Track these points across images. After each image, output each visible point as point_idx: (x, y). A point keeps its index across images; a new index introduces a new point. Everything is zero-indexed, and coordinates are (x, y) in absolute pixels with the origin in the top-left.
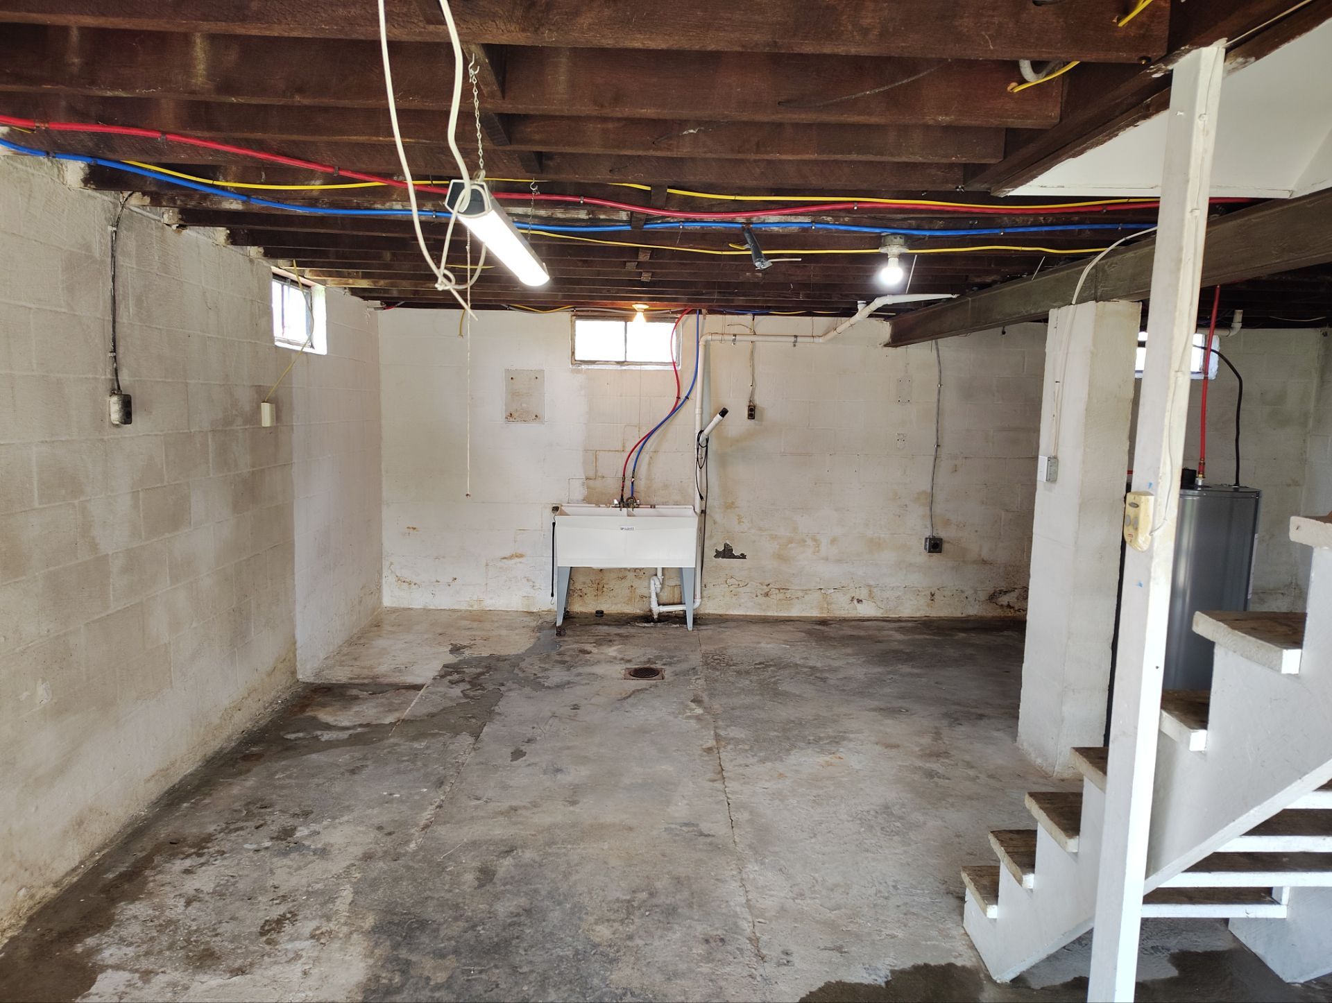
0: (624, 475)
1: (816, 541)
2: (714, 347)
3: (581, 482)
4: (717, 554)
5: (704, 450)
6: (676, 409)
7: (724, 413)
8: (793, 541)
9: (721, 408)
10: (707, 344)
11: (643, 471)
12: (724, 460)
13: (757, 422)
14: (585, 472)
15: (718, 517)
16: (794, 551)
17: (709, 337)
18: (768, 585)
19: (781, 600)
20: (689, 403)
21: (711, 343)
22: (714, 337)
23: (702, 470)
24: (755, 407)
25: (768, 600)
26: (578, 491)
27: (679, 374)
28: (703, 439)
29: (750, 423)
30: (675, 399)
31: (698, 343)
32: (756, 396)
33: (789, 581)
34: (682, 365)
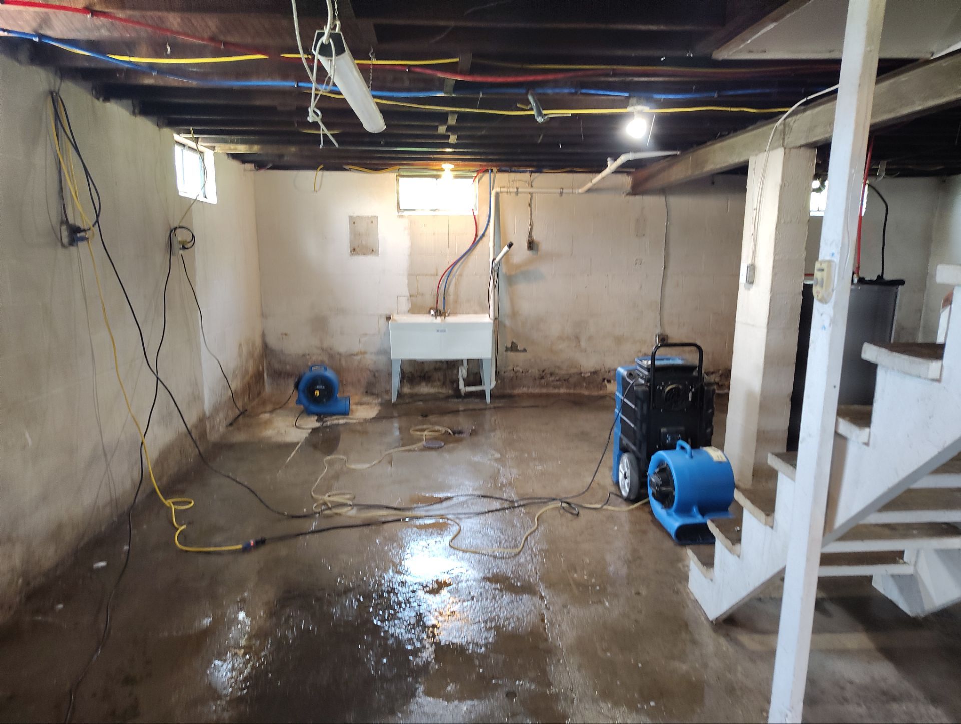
0: (438, 293)
1: (577, 339)
2: (502, 197)
3: (406, 298)
4: (507, 350)
5: (496, 273)
6: (475, 244)
7: (510, 246)
8: (561, 339)
9: (508, 242)
10: (497, 195)
11: (452, 289)
12: (511, 280)
13: (534, 252)
14: (409, 291)
15: (507, 322)
16: (562, 346)
17: (498, 190)
18: (543, 371)
19: (553, 381)
20: (484, 239)
21: (500, 194)
22: (502, 190)
23: (494, 288)
24: (533, 241)
25: (543, 381)
26: (405, 305)
27: (477, 218)
28: (495, 265)
29: (529, 253)
30: (474, 237)
31: (490, 194)
32: (533, 234)
33: (559, 367)
34: (479, 211)
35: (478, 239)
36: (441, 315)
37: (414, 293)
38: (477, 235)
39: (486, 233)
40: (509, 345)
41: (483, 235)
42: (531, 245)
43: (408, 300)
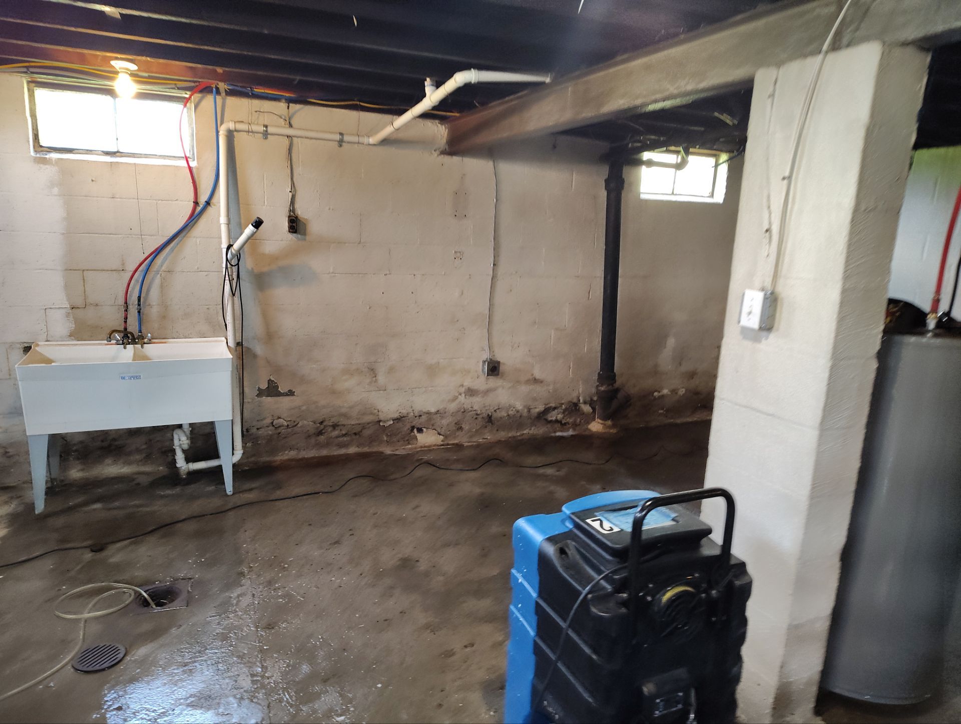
0: (126, 303)
1: (373, 371)
2: (239, 138)
3: (63, 311)
4: (261, 393)
5: (235, 269)
6: (194, 218)
7: (258, 224)
8: (348, 372)
9: (254, 218)
10: (230, 135)
11: (154, 295)
12: (261, 281)
13: (299, 236)
14: (69, 299)
15: (259, 349)
16: (349, 383)
17: (231, 126)
18: (321, 423)
19: (337, 437)
20: (210, 210)
21: (235, 133)
22: (240, 126)
23: (234, 295)
24: (296, 217)
25: (322, 438)
26: (61, 324)
27: (194, 171)
28: (233, 256)
29: (292, 237)
30: (192, 204)
31: (217, 132)
32: (297, 206)
33: (345, 415)
34: (197, 161)
35: (199, 209)
36: (134, 342)
37: (79, 302)
38: (196, 203)
39: (214, 200)
40: (264, 386)
41: (208, 203)
42: (295, 225)
43: (68, 315)
